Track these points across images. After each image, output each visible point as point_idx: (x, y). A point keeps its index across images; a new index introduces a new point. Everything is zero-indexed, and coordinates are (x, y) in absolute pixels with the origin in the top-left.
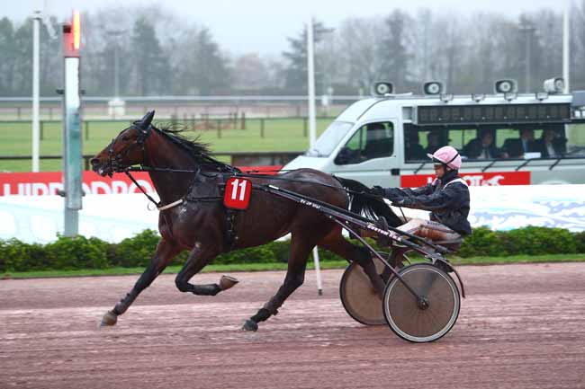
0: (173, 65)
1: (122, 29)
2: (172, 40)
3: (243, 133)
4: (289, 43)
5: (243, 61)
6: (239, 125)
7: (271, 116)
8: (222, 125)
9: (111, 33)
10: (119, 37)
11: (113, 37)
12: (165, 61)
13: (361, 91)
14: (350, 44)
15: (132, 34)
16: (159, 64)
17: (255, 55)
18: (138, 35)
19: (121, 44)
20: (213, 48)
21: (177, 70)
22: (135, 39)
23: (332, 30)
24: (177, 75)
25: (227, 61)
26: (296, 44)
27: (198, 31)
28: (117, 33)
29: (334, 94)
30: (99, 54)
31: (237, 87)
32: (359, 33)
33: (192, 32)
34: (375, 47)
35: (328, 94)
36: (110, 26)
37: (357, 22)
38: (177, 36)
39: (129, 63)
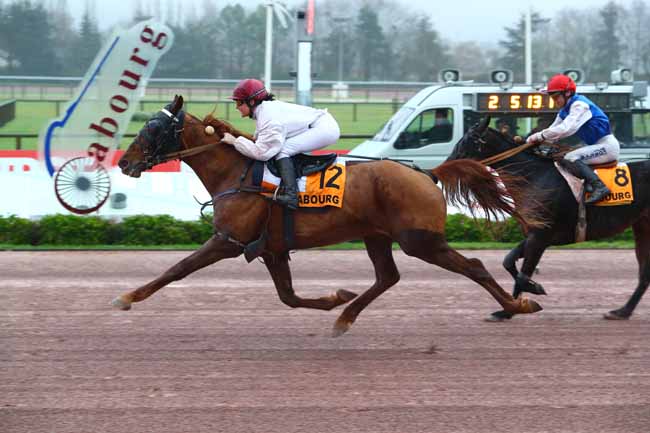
0: (395, 51)
1: (348, 16)
2: (394, 27)
4: (506, 32)
5: (462, 48)
9: (336, 20)
10: (344, 24)
11: (338, 24)
12: (387, 46)
14: (565, 34)
15: (356, 21)
17: (472, 43)
18: (362, 22)
19: (345, 30)
20: (433, 35)
21: (398, 56)
22: (358, 26)
23: (548, 20)
24: (399, 61)
25: (447, 48)
26: (512, 33)
27: (420, 18)
28: (343, 20)
30: (326, 40)
32: (573, 23)
33: (413, 20)
34: (589, 38)
36: (335, 14)
37: (573, 14)
38: (398, 24)
39: (353, 48)
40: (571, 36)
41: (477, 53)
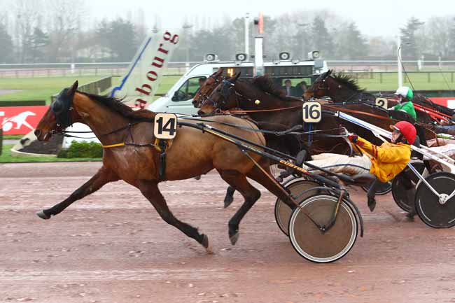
0: (336, 43)
1: (306, 23)
2: (335, 29)
3: (371, 80)
4: (400, 31)
5: (374, 40)
6: (369, 76)
7: (389, 71)
8: (359, 76)
9: (301, 25)
10: (306, 27)
11: (302, 28)
12: (330, 40)
13: (440, 58)
14: (434, 31)
15: (312, 26)
16: (327, 42)
17: (381, 37)
18: (315, 26)
19: (306, 31)
20: (357, 33)
21: (337, 45)
22: (313, 28)
23: (423, 23)
24: (338, 49)
25: (365, 40)
26: (403, 31)
27: (349, 23)
28: (304, 25)
29: (425, 60)
30: (294, 37)
31: (370, 55)
32: (438, 25)
33: (345, 24)
34: (447, 33)
35: (421, 59)
36: (300, 22)
37: (438, 20)
38: (337, 26)
39: (311, 42)
40: (438, 32)
41: (384, 43)
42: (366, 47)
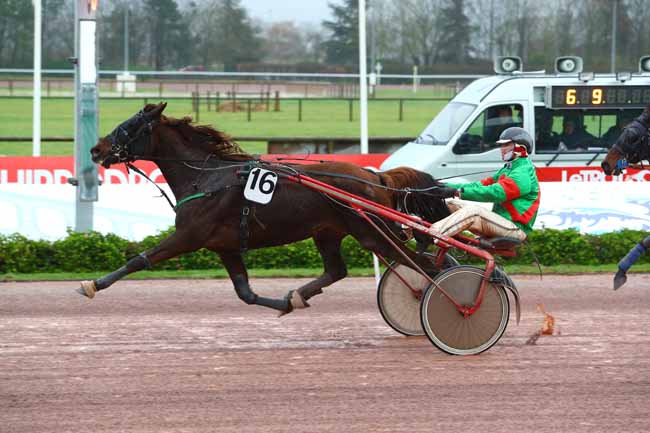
0: (194, 34)
2: (193, 4)
3: (276, 115)
4: (332, 10)
5: (276, 30)
6: (272, 107)
7: (310, 96)
8: (252, 106)
12: (184, 28)
13: (415, 69)
14: (403, 13)
16: (178, 32)
17: (290, 24)
19: (131, 7)
20: (240, 14)
21: (198, 40)
24: (199, 46)
25: (258, 30)
26: (338, 11)
29: (382, 72)
31: (268, 61)
34: (432, 17)
35: (376, 72)
39: (140, 31)
40: (410, 15)
41: (296, 37)
42: (258, 43)
